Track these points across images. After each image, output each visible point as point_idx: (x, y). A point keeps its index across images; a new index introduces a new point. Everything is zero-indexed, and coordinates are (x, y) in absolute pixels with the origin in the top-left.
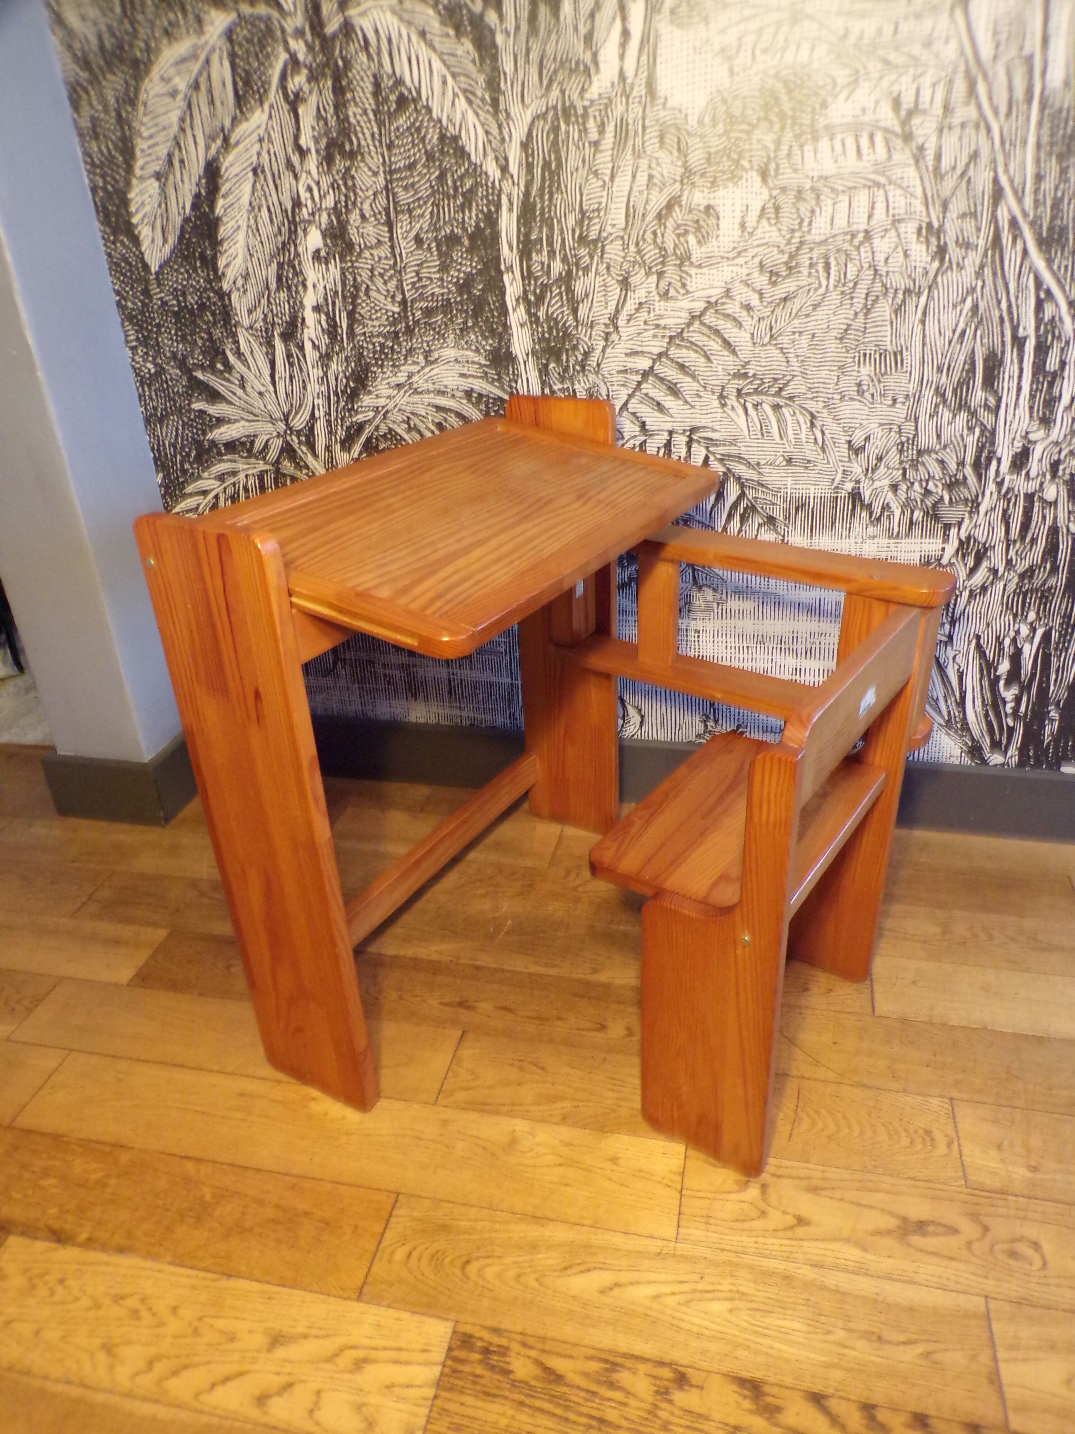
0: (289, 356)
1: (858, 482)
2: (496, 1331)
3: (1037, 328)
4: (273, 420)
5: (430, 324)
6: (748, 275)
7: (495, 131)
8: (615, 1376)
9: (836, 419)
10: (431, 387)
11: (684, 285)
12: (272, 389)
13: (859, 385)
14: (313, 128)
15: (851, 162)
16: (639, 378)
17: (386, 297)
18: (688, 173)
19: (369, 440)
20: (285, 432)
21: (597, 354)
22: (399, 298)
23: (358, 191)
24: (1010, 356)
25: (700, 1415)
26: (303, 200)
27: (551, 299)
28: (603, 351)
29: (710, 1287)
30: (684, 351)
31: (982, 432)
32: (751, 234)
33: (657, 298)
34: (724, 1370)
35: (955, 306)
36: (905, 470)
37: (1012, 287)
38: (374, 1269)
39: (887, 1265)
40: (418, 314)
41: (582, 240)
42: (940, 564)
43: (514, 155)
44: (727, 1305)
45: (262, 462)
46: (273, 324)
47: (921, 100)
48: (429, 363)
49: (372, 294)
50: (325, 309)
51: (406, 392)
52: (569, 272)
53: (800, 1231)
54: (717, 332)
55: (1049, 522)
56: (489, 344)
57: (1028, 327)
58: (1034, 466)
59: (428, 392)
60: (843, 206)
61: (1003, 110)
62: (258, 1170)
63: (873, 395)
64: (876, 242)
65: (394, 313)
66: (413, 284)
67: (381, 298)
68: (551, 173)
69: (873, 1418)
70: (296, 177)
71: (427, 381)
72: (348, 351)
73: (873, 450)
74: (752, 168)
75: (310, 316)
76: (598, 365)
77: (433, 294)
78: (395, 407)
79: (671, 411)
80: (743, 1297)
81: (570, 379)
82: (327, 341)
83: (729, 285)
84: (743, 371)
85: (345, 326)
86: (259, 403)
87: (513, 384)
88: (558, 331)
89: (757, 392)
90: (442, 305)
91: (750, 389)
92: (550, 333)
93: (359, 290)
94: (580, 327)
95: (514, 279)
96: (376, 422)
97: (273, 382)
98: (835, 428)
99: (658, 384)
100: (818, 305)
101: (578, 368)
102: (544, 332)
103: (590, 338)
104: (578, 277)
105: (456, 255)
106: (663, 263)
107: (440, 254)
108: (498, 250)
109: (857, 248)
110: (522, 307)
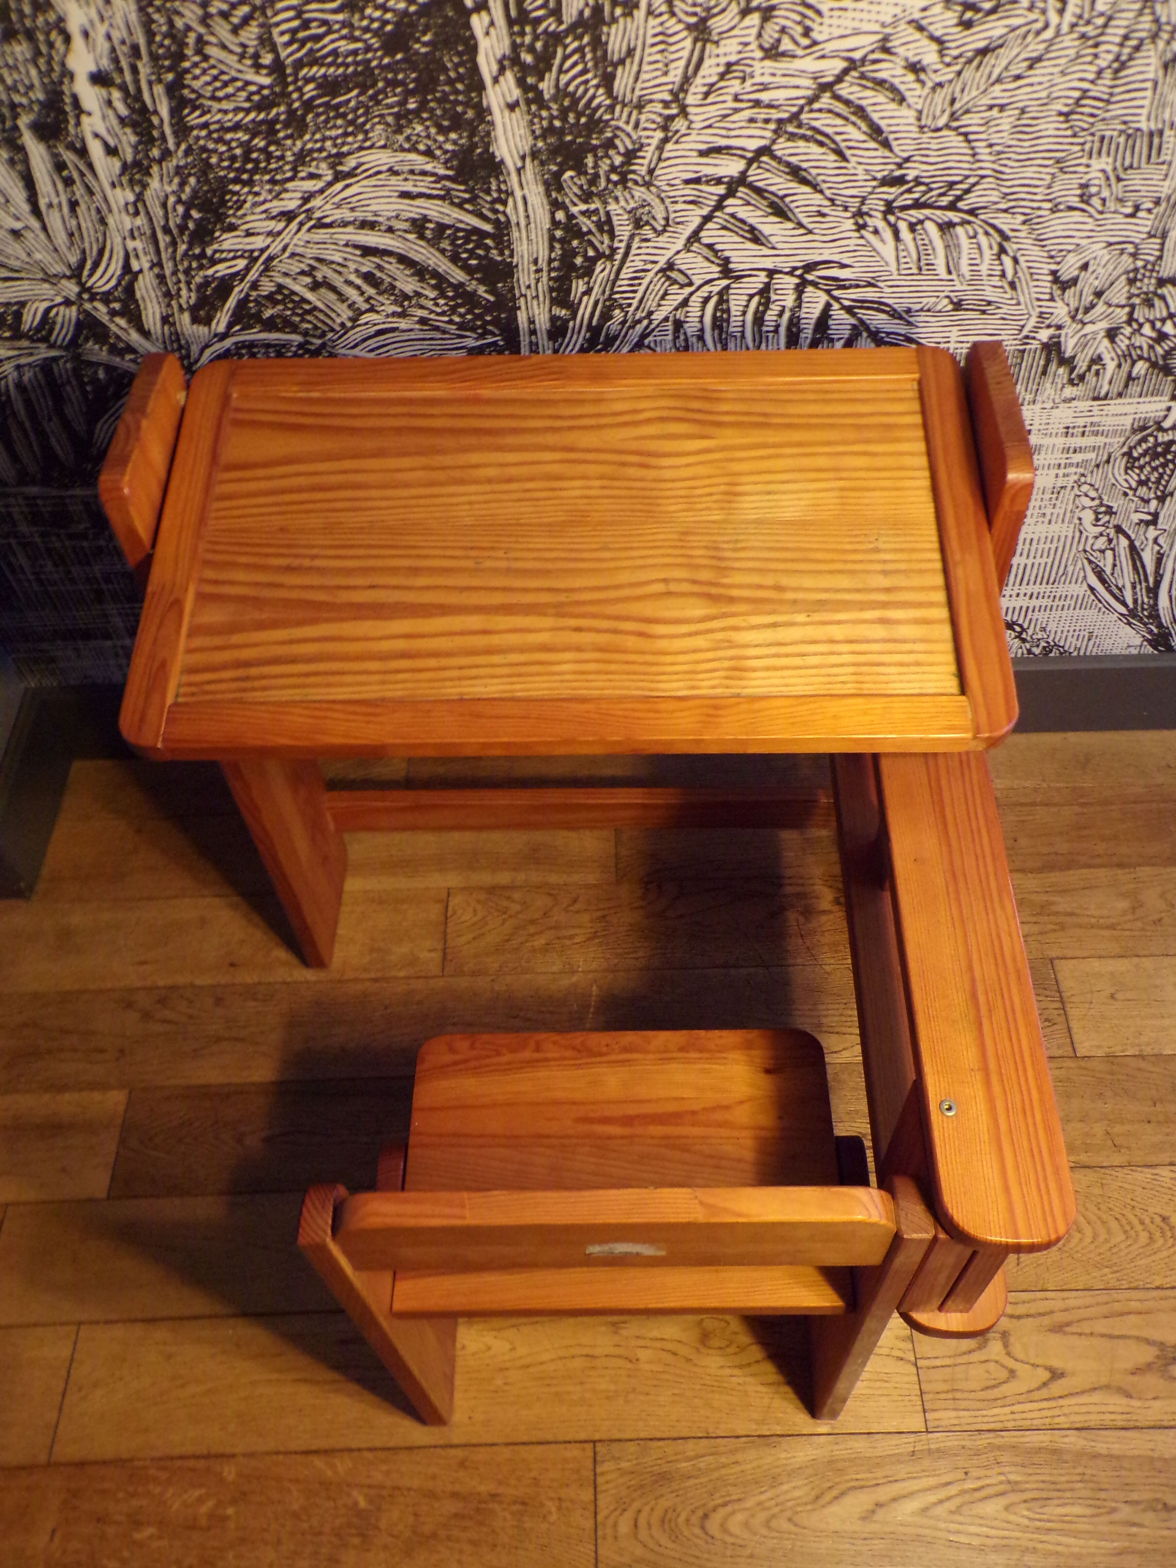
0: (60, 166)
1: (1059, 327)
4: (49, 278)
5: (335, 108)
6: (924, 9)
9: (1040, 241)
10: (349, 216)
11: (807, 32)
12: (35, 224)
13: (1084, 186)
16: (721, 190)
17: (242, 56)
19: (242, 303)
20: (79, 295)
21: (649, 153)
22: (267, 59)
27: (566, 58)
28: (660, 147)
29: (978, 1484)
30: (801, 143)
33: (759, 54)
36: (1133, 308)
38: (603, 1552)
39: (1155, 1411)
40: (309, 89)
42: (1161, 429)
44: (1002, 1501)
45: (43, 346)
46: (13, 107)
48: (338, 177)
49: (213, 51)
50: (118, 81)
52: (598, 10)
53: (1057, 1388)
54: (860, 111)
56: (453, 141)
59: (345, 224)
62: (410, 1449)
63: (1104, 200)
65: (262, 87)
66: (294, 31)
67: (232, 60)
71: (338, 206)
72: (179, 158)
73: (1089, 283)
75: (88, 95)
76: (651, 172)
77: (335, 53)
78: (284, 249)
79: (773, 239)
80: (1014, 1487)
81: (602, 196)
82: (133, 139)
83: (888, 30)
84: (898, 173)
85: (164, 111)
86: (15, 249)
87: (500, 207)
88: (579, 115)
89: (917, 205)
90: (355, 73)
91: (907, 200)
92: (564, 119)
93: (183, 45)
94: (618, 108)
95: (492, 23)
96: (253, 275)
97: (36, 211)
98: (1036, 252)
99: (754, 198)
100: (1039, 59)
101: (614, 177)
102: (552, 118)
103: (636, 126)
104: (614, 20)
110: (509, 75)
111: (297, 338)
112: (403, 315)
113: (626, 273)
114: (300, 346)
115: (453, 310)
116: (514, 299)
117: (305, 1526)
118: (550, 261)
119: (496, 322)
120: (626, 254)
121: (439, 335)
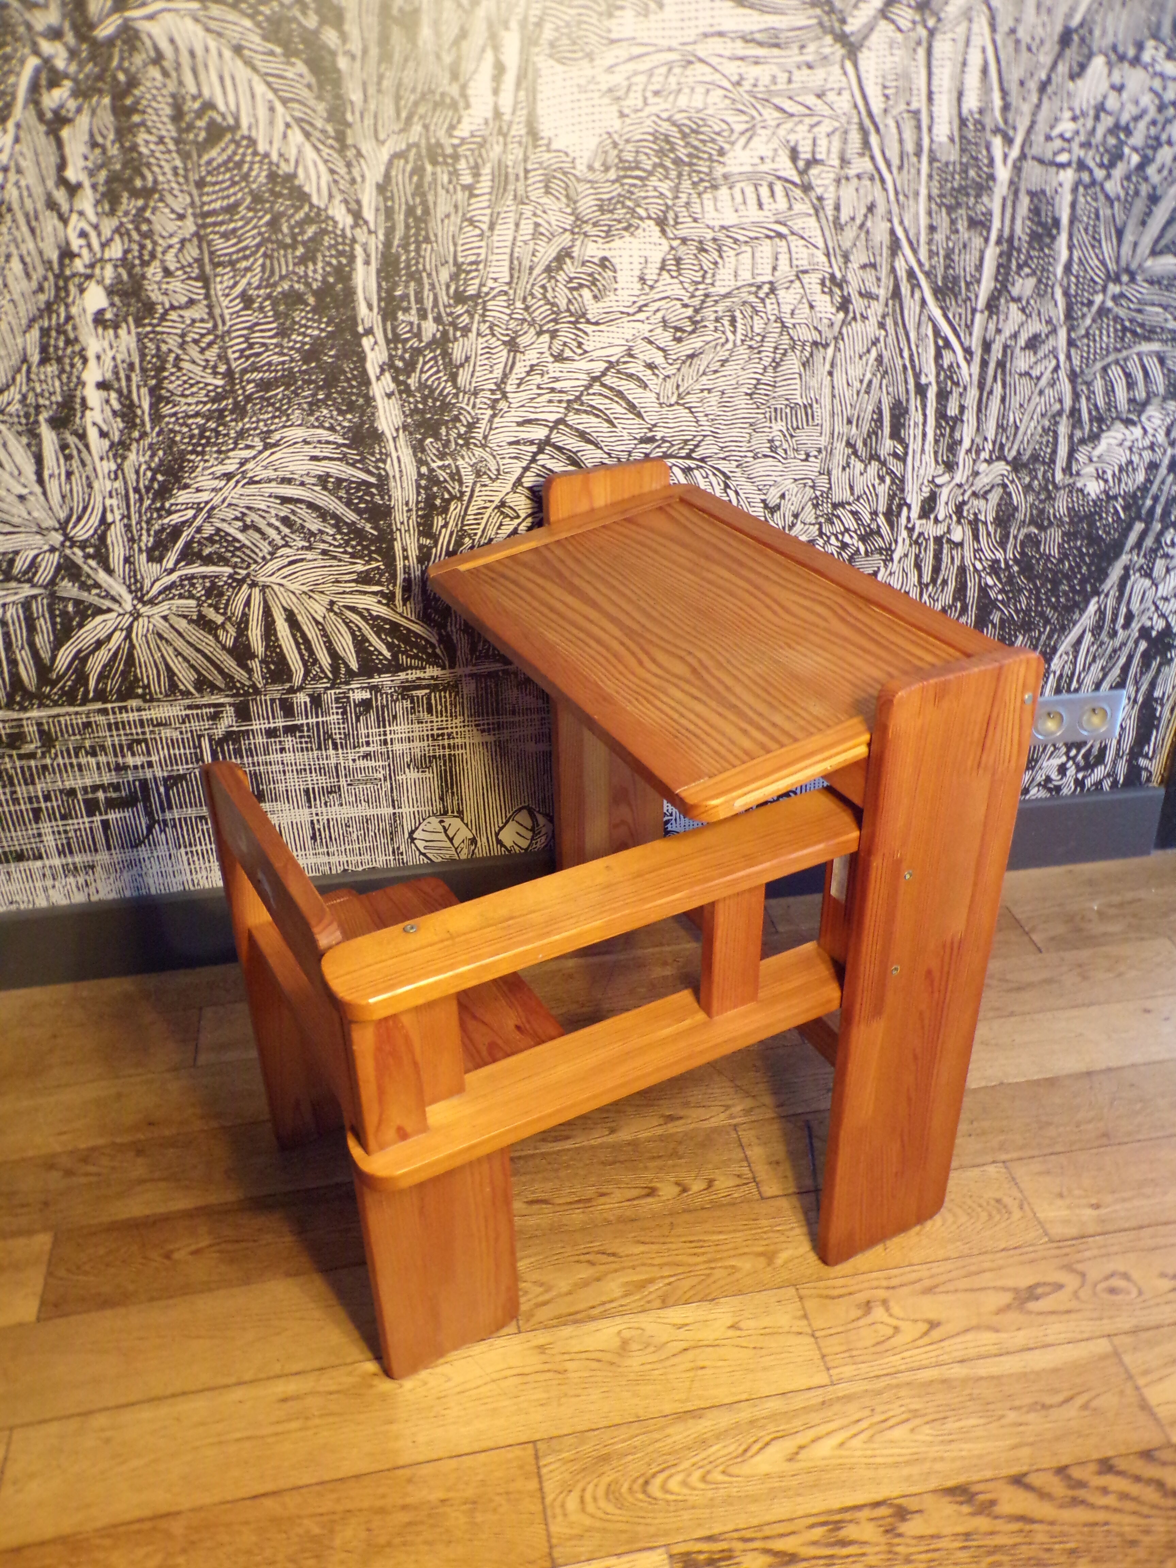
0: (64, 446)
2: (710, 1538)
3: (938, 375)
4: (41, 531)
5: (267, 399)
6: (650, 331)
7: (343, 170)
8: (842, 1534)
9: (750, 479)
10: (272, 474)
11: (580, 345)
12: (38, 489)
13: (771, 441)
14: (86, 158)
15: (752, 213)
16: (534, 449)
17: (205, 367)
18: (579, 221)
19: (188, 545)
20: (62, 544)
21: (483, 425)
22: (222, 368)
23: (156, 238)
24: (914, 402)
25: (932, 1537)
26: (75, 248)
27: (425, 363)
28: (491, 422)
29: (883, 1417)
30: (584, 416)
31: (893, 482)
32: (652, 287)
33: (551, 359)
34: (932, 1486)
35: (861, 357)
36: (820, 524)
37: (913, 335)
38: (553, 1529)
39: (1020, 1338)
40: (250, 388)
41: (460, 298)
43: (369, 199)
44: (907, 1426)
45: (27, 585)
46: (38, 407)
47: (818, 149)
48: (267, 447)
49: (185, 365)
50: (116, 386)
51: (238, 482)
52: (445, 333)
53: (936, 1334)
54: (620, 394)
55: (957, 562)
56: (348, 420)
57: (929, 376)
58: (942, 511)
59: (270, 481)
60: (746, 258)
61: (895, 162)
63: (785, 450)
64: (781, 293)
65: (217, 387)
66: (242, 351)
67: (197, 370)
68: (417, 220)
69: (1069, 1478)
70: (64, 220)
71: (266, 468)
72: (153, 438)
73: (788, 508)
74: (649, 218)
75: (93, 397)
76: (485, 437)
77: (269, 364)
78: (223, 501)
80: (915, 1414)
81: (452, 455)
82: (121, 425)
83: (631, 344)
84: (650, 434)
85: (146, 405)
86: (19, 510)
87: (381, 465)
88: (435, 400)
89: (666, 456)
90: (283, 376)
91: (658, 452)
92: (425, 403)
93: (165, 361)
94: (461, 395)
95: (376, 343)
96: (198, 522)
97: (40, 481)
98: (749, 487)
99: (556, 454)
100: (726, 361)
101: (461, 442)
102: (417, 402)
103: (474, 407)
104: (456, 339)
105: (297, 316)
106: (555, 321)
107: (277, 315)
108: (354, 309)
109: (763, 300)
110: (387, 375)
111: (228, 570)
112: (310, 548)
113: (472, 510)
114: (230, 576)
115: (347, 543)
116: (392, 532)
117: (258, 1558)
118: (418, 502)
119: (378, 551)
120: (471, 496)
121: (335, 563)
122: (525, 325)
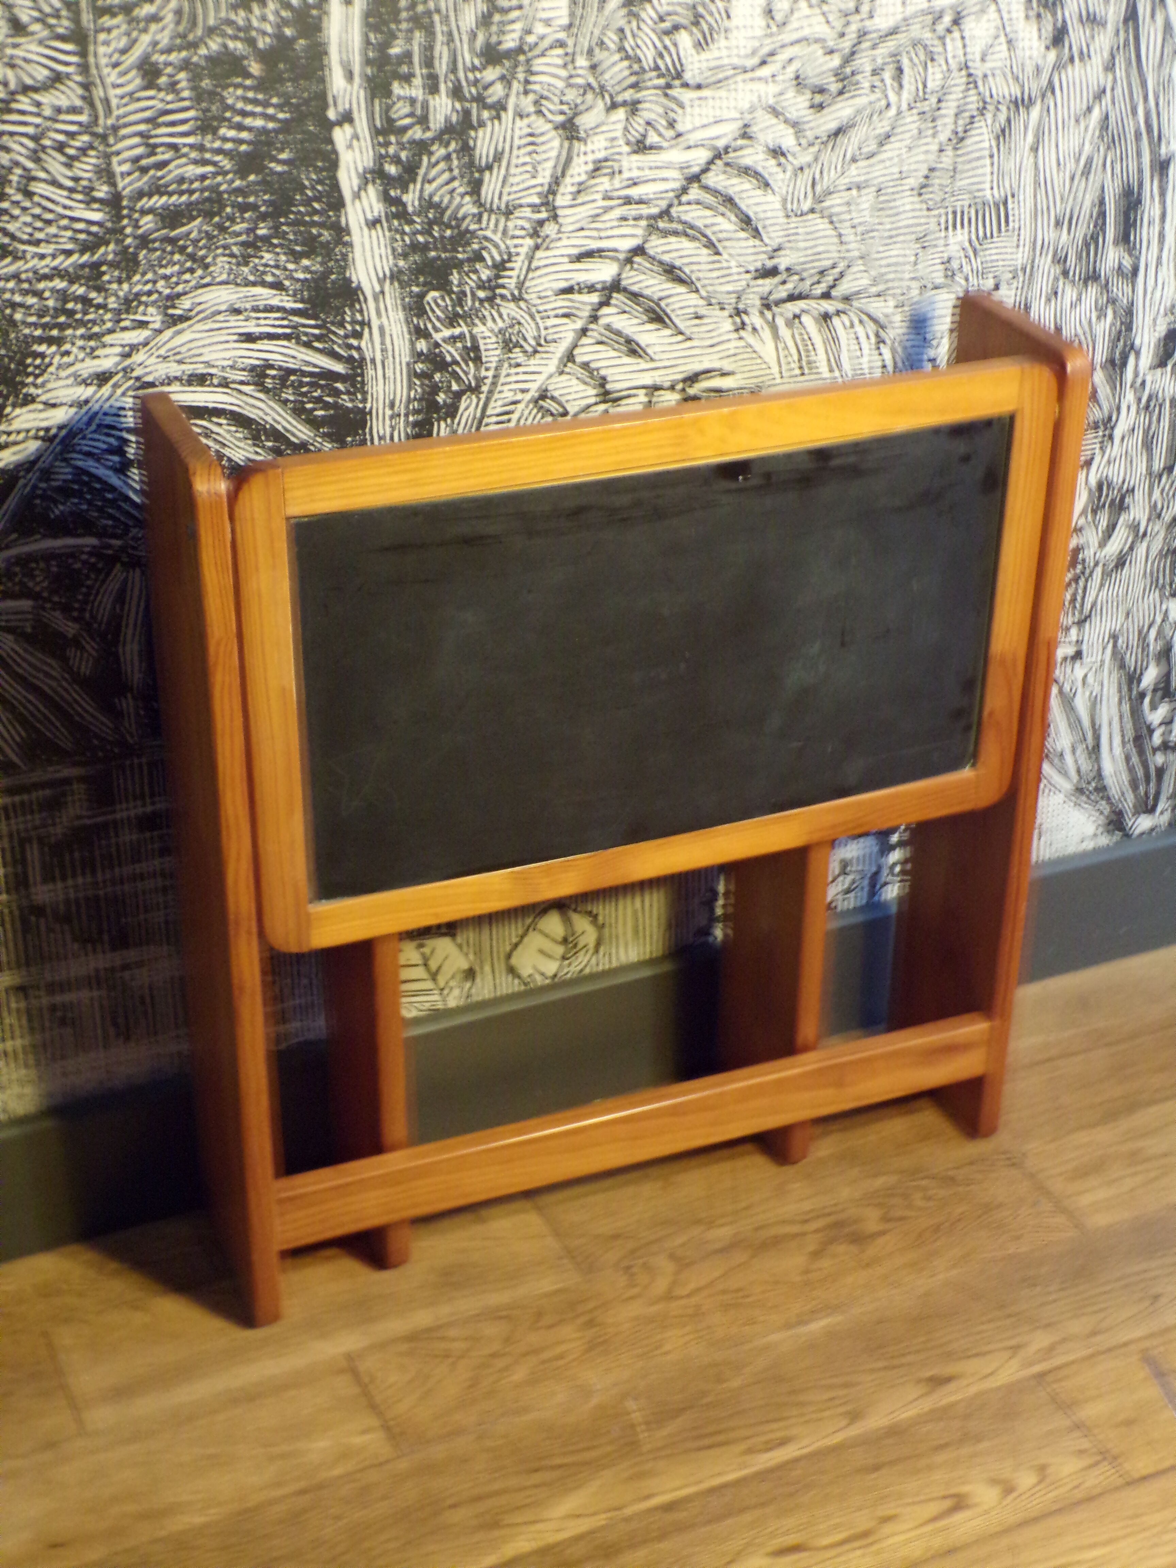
5: (173, 241)
6: (778, 96)
10: (175, 370)
11: (671, 124)
13: (945, 262)
16: (595, 298)
17: (72, 191)
19: (24, 503)
21: (518, 264)
22: (102, 191)
24: (1150, 187)
27: (431, 166)
28: (531, 258)
30: (672, 239)
31: (1116, 313)
32: (782, 24)
33: (626, 149)
35: (1077, 121)
40: (147, 222)
48: (169, 322)
49: (39, 188)
51: (116, 387)
52: (465, 115)
54: (729, 201)
56: (305, 268)
59: (171, 381)
63: (965, 277)
64: (970, 25)
65: (91, 224)
66: (136, 160)
67: (60, 195)
71: (164, 359)
76: (520, 285)
77: (181, 180)
78: (90, 422)
79: (650, 351)
81: (466, 317)
83: (748, 117)
84: (770, 264)
87: (355, 342)
88: (444, 227)
89: (791, 298)
90: (201, 200)
91: (782, 293)
92: (428, 232)
94: (485, 216)
95: (356, 136)
96: (44, 462)
99: (629, 304)
100: (888, 135)
101: (481, 294)
102: (416, 232)
103: (504, 234)
104: (482, 124)
105: (231, 96)
106: (635, 86)
107: (199, 96)
108: (322, 80)
109: (942, 38)
110: (371, 188)
111: (92, 541)
113: (495, 407)
114: (94, 552)
118: (409, 400)
120: (494, 385)
122: (590, 96)
